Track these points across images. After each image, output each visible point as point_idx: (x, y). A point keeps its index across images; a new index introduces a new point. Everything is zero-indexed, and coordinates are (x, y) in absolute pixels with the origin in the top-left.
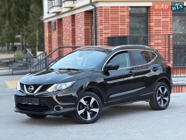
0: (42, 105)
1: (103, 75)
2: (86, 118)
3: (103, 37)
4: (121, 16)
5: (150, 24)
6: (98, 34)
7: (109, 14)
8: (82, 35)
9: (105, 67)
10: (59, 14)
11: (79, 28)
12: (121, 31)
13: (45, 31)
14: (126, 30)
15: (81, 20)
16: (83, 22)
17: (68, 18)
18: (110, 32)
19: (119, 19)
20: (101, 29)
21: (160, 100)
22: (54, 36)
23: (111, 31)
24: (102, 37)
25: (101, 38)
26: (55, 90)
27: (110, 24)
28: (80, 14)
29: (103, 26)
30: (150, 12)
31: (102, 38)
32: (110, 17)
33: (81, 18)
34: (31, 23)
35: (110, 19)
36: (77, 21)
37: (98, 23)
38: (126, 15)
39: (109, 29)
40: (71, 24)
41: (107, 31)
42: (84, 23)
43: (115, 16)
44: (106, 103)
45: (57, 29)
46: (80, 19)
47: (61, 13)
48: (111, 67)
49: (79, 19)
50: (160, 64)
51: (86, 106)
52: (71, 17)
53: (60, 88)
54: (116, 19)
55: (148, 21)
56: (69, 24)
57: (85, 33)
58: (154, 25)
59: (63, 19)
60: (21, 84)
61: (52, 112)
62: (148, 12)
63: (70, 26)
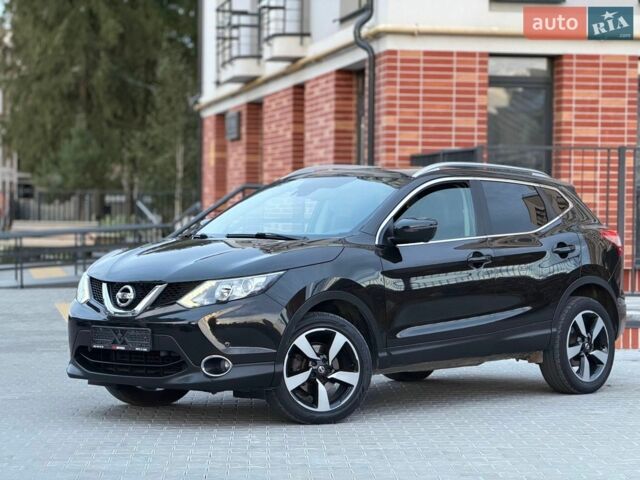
0: (162, 354)
1: (379, 258)
2: (315, 403)
3: (397, 154)
4: (458, 85)
5: (561, 117)
6: (378, 145)
7: (418, 76)
8: (326, 153)
9: (387, 233)
10: (252, 84)
11: (316, 129)
12: (457, 137)
13: (205, 148)
14: (476, 134)
15: (324, 99)
16: (331, 107)
17: (281, 97)
18: (420, 140)
19: (454, 96)
20: (388, 128)
21: (578, 358)
22: (236, 160)
23: (424, 136)
24: (391, 154)
25: (387, 158)
26: (206, 303)
27: (421, 110)
28: (323, 81)
29: (398, 117)
30: (559, 76)
31: (394, 158)
32: (421, 88)
33: (324, 93)
34: (157, 120)
35: (421, 95)
36: (312, 106)
37: (379, 108)
38: (477, 81)
39: (416, 129)
40: (290, 117)
41: (410, 136)
42: (333, 109)
43: (438, 84)
44: (385, 354)
45: (244, 137)
46: (322, 96)
47: (259, 80)
48: (407, 230)
49: (317, 97)
50: (581, 235)
51: (314, 361)
52: (291, 91)
53: (226, 294)
54: (444, 96)
55: (555, 106)
56: (284, 116)
57: (336, 145)
58: (574, 120)
59: (266, 103)
60: (92, 280)
61: (195, 378)
62: (556, 77)
63: (288, 123)
